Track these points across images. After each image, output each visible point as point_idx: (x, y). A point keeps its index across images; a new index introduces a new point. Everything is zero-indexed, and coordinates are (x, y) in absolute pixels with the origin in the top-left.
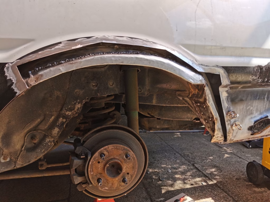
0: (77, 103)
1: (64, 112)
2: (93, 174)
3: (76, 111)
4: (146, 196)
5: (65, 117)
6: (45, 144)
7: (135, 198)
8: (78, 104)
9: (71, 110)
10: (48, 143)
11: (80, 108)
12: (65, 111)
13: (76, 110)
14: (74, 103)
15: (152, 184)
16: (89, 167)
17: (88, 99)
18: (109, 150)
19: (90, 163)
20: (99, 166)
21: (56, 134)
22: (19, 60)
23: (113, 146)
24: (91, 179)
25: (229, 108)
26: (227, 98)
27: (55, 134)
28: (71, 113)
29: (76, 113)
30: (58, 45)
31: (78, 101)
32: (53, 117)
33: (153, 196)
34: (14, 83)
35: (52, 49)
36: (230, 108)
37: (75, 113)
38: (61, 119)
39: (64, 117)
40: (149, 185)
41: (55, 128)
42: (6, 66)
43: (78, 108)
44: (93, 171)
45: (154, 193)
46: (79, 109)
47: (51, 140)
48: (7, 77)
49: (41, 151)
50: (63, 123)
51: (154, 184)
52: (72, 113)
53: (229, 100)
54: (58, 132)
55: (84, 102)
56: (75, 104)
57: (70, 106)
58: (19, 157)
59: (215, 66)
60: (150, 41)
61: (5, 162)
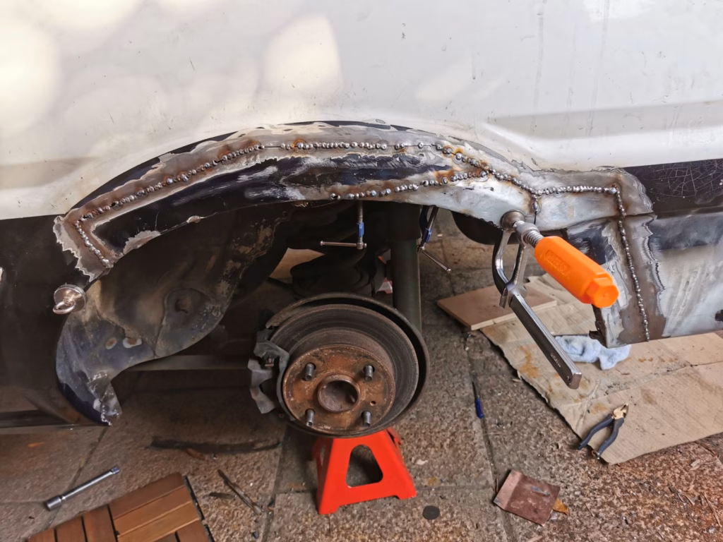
0: (262, 227)
1: (235, 247)
2: (294, 401)
3: (261, 244)
4: (468, 396)
5: (239, 258)
6: (205, 315)
7: (443, 397)
8: (264, 228)
9: (248, 242)
10: (212, 311)
11: (271, 237)
12: (236, 245)
13: (260, 241)
14: (253, 226)
15: (493, 364)
16: (285, 388)
17: (286, 215)
18: (323, 357)
19: (285, 381)
20: (306, 387)
21: (225, 293)
22: (76, 209)
23: (332, 349)
24: (291, 410)
25: (654, 267)
26: (649, 241)
27: (223, 293)
28: (251, 249)
29: (263, 249)
30: (153, 166)
31: (264, 220)
32: (213, 259)
33: (487, 397)
34: (77, 259)
35: (141, 178)
36: (657, 266)
37: (259, 248)
38: (231, 261)
39: (236, 259)
40: (484, 367)
41: (220, 282)
42: (54, 223)
43: (266, 238)
44: (293, 396)
45: (492, 391)
46: (269, 239)
47: (216, 307)
48: (62, 248)
49: (200, 327)
50: (235, 272)
51: (496, 366)
52: (253, 249)
53: (655, 246)
54: (229, 289)
55: (279, 223)
56: (258, 228)
57: (246, 234)
58: (159, 338)
59: (600, 169)
60: (388, 124)
61: (133, 348)
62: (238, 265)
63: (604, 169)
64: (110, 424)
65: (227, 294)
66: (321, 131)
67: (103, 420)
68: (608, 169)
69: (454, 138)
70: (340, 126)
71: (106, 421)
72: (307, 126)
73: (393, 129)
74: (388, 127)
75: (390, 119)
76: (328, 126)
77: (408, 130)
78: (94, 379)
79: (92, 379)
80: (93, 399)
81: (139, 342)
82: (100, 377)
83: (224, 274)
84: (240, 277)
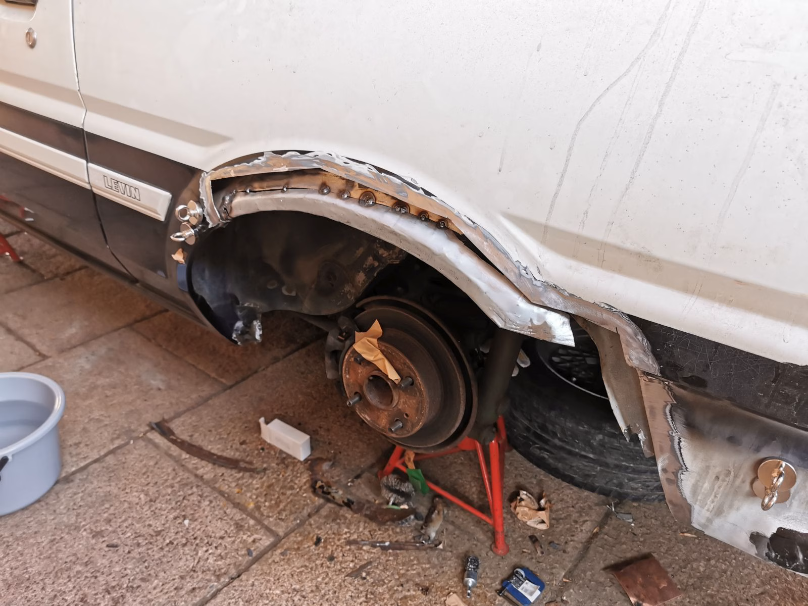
6: (342, 294)
10: (347, 293)
21: (361, 282)
22: (214, 171)
26: (671, 409)
27: (359, 282)
30: (259, 158)
39: (375, 258)
41: (360, 272)
47: (352, 291)
48: (200, 195)
49: (336, 302)
50: (372, 269)
53: (678, 418)
54: (364, 280)
58: (307, 297)
59: (602, 305)
60: (419, 185)
61: (288, 296)
62: (376, 264)
63: (607, 307)
64: (239, 343)
65: (362, 284)
66: (368, 173)
67: (233, 338)
68: (610, 309)
69: (469, 219)
70: (383, 174)
71: (236, 340)
72: (360, 164)
73: (421, 192)
74: (417, 189)
75: (423, 182)
76: (374, 171)
77: (432, 197)
78: (246, 305)
79: (243, 304)
80: (237, 319)
81: (293, 294)
82: (252, 306)
83: (364, 266)
84: (375, 275)
